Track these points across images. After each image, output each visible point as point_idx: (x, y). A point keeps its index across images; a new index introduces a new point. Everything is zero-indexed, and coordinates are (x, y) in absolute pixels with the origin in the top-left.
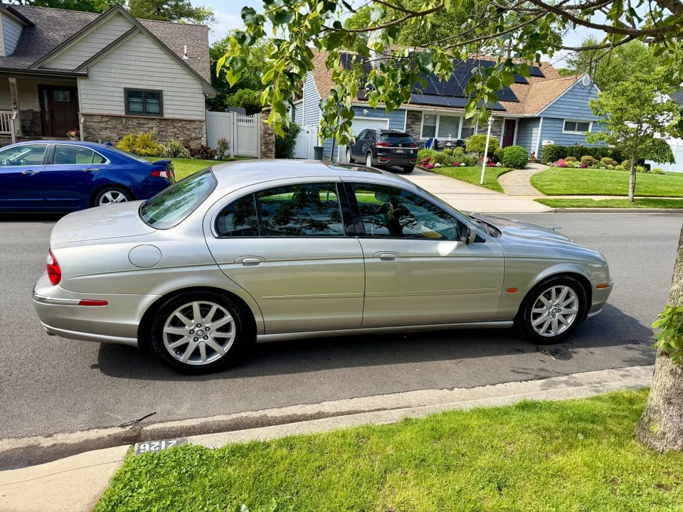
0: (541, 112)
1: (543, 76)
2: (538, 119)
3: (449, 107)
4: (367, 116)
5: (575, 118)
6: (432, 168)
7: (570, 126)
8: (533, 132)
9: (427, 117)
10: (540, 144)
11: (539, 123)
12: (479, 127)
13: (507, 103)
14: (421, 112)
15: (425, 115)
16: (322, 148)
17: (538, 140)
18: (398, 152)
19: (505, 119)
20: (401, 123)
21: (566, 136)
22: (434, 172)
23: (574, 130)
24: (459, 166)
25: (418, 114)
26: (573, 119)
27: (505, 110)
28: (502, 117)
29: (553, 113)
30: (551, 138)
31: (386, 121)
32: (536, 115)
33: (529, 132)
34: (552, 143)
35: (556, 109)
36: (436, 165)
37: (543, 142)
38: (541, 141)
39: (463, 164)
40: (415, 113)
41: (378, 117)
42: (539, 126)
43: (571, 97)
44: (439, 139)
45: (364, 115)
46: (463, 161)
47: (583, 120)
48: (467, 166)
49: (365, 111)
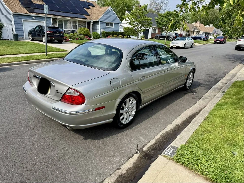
0: (99, 19)
1: (94, 7)
2: (98, 22)
3: (67, 17)
4: (35, 19)
5: (109, 22)
6: (69, 41)
7: (108, 24)
8: (97, 27)
9: (59, 20)
10: (100, 31)
11: (99, 23)
12: (79, 25)
13: (86, 16)
14: (56, 18)
15: (58, 20)
16: (17, 34)
17: (100, 29)
18: (57, 35)
19: (86, 22)
20: (50, 23)
21: (107, 28)
22: (71, 42)
23: (109, 26)
24: (78, 40)
25: (55, 19)
26: (108, 22)
27: (87, 19)
28: (85, 21)
29: (102, 20)
30: (103, 29)
31: (43, 22)
32: (98, 21)
33: (96, 27)
34: (104, 30)
35: (103, 19)
36: (70, 39)
37: (101, 30)
38: (100, 30)
39: (79, 39)
40: (54, 19)
41: (40, 20)
42: (99, 25)
43: (107, 14)
44: (65, 29)
45: (33, 19)
46: (79, 38)
47: (111, 22)
48: (81, 39)
49: (33, 17)
